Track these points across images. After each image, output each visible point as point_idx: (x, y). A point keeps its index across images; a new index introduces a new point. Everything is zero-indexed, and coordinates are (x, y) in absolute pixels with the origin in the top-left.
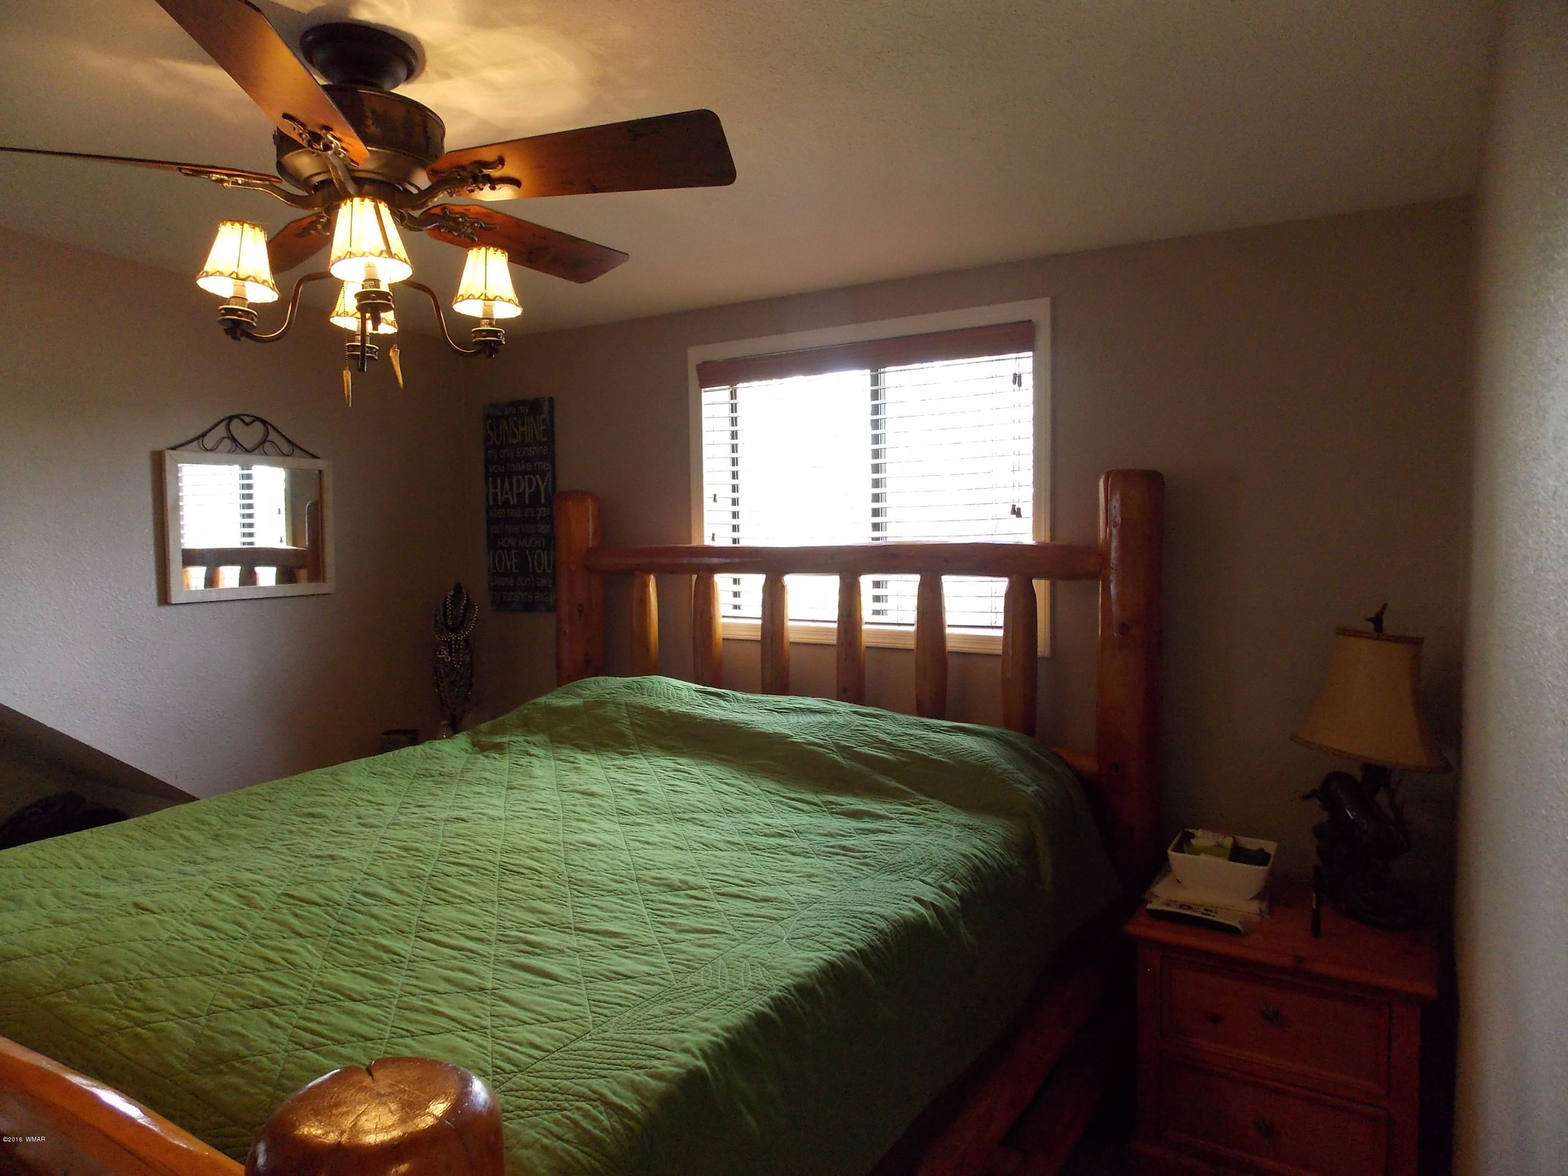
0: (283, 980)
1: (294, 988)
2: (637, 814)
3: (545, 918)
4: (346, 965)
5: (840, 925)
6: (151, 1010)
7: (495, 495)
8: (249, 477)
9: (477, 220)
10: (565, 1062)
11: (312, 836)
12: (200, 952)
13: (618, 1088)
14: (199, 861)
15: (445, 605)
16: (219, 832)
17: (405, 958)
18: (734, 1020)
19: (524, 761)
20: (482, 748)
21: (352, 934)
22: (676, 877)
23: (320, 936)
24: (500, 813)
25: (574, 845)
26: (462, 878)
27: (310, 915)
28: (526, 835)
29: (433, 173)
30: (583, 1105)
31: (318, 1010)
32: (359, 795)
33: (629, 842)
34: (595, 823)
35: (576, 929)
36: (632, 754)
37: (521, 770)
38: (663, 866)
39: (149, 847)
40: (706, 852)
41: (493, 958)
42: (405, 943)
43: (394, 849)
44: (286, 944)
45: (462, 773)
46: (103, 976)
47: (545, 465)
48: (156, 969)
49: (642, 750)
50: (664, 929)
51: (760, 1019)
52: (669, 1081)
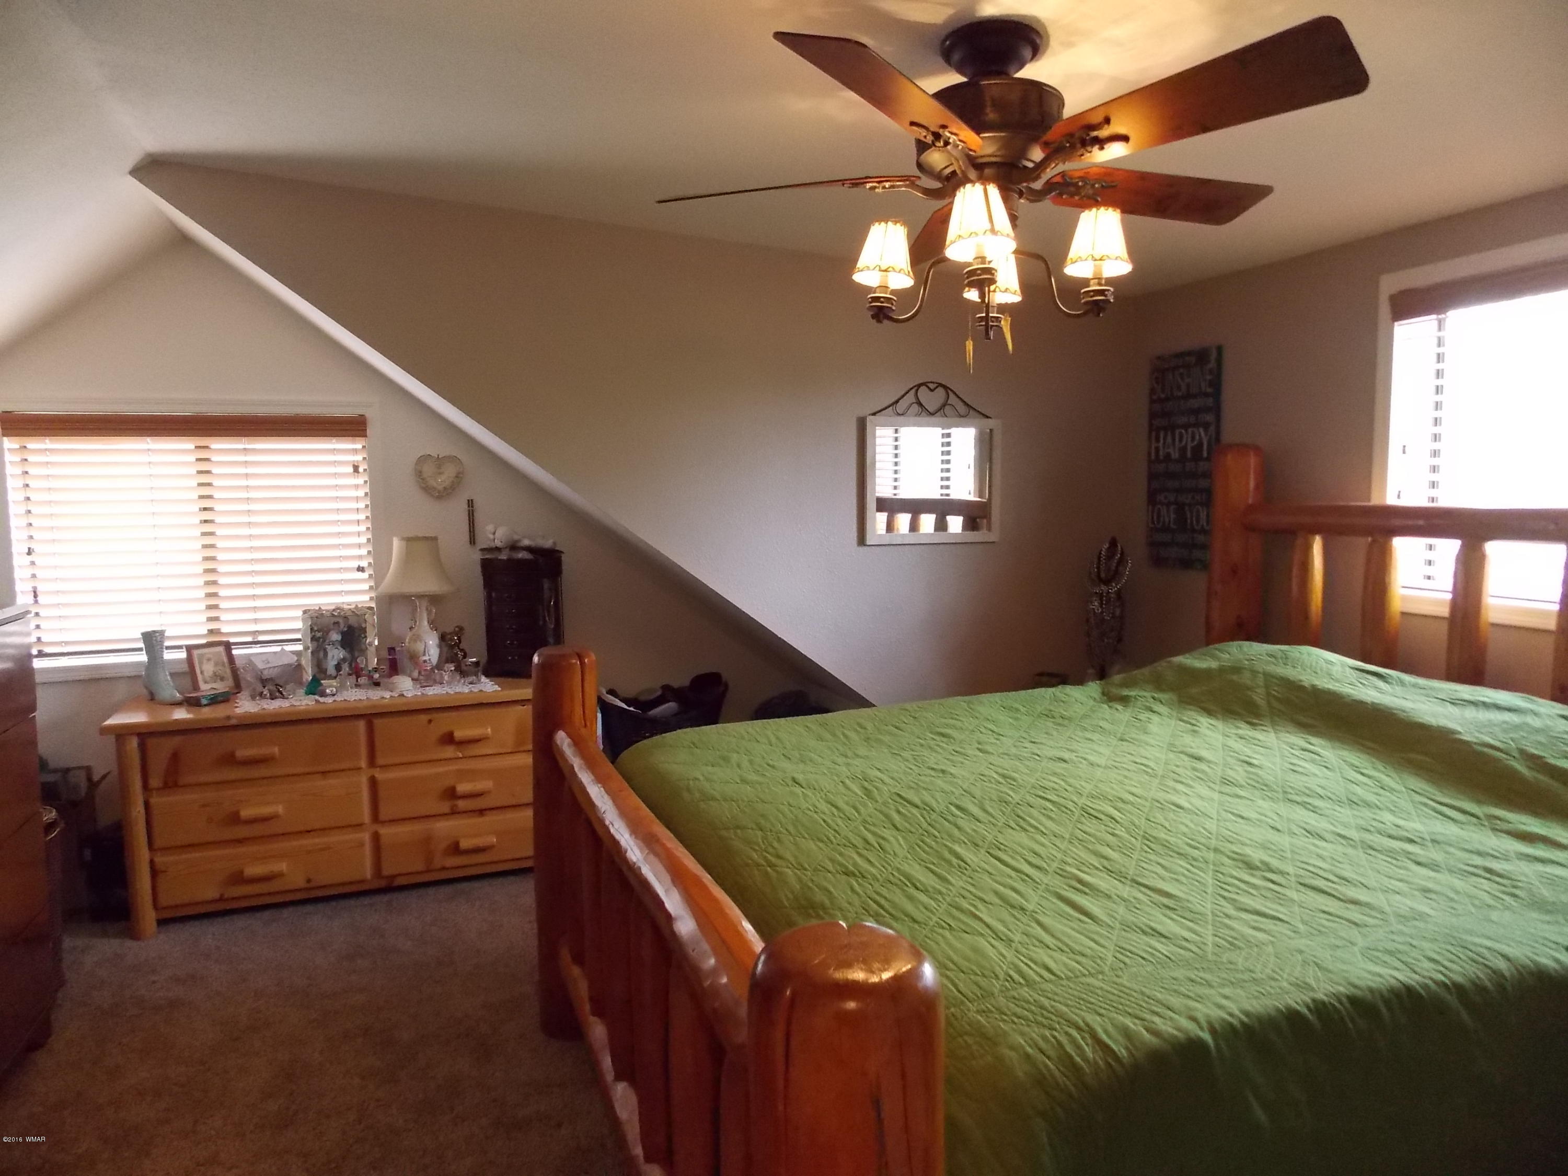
0: (872, 860)
1: (878, 868)
2: (1241, 786)
3: (1106, 863)
4: (922, 860)
5: (1439, 950)
6: (779, 857)
7: (1157, 450)
8: (949, 435)
9: (1097, 181)
10: (1070, 991)
11: (936, 752)
12: (822, 823)
13: (1110, 1028)
14: (849, 755)
15: (1099, 558)
16: (871, 736)
17: (970, 866)
18: (1258, 1006)
19: (1144, 716)
20: (1110, 698)
21: (936, 837)
22: (1257, 855)
23: (912, 832)
24: (1102, 761)
25: (1161, 804)
26: (1043, 811)
27: (909, 815)
28: (1117, 784)
29: (1046, 145)
30: (1074, 1033)
31: (888, 889)
32: (985, 725)
33: (1221, 811)
34: (1191, 787)
35: (1133, 881)
36: (1262, 725)
37: (1138, 725)
38: (1248, 842)
39: (821, 739)
40: (1306, 840)
41: (1044, 886)
42: (975, 853)
43: (995, 776)
44: (883, 832)
45: (1081, 718)
46: (758, 824)
47: (1209, 418)
48: (791, 829)
49: (1274, 724)
50: (1223, 902)
51: (1292, 1017)
52: (1165, 1040)
